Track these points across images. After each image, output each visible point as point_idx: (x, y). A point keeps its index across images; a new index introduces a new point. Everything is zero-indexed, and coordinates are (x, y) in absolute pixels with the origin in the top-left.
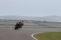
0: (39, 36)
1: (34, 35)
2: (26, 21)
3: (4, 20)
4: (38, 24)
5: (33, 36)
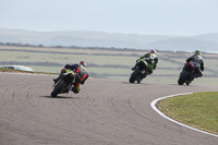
0: (179, 106)
1: (159, 102)
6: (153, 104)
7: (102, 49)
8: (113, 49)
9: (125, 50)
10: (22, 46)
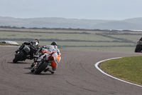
0: (113, 66)
1: (100, 64)
2: (82, 30)
3: (30, 29)
4: (110, 37)
7: (63, 29)
8: (70, 29)
9: (78, 29)
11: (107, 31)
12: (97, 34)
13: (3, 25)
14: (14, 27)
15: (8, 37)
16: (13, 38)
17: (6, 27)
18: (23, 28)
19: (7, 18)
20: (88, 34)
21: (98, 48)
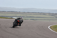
2: (43, 13)
5: (50, 28)
6: (49, 27)
7: (36, 13)
8: (38, 13)
9: (42, 13)
10: (15, 12)
11: (53, 13)
12: (49, 15)
13: (12, 11)
14: (16, 12)
15: (14, 16)
16: (15, 16)
17: (13, 12)
18: (20, 12)
19: (13, 8)
20: (45, 15)
21: (49, 20)
